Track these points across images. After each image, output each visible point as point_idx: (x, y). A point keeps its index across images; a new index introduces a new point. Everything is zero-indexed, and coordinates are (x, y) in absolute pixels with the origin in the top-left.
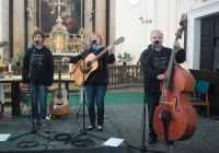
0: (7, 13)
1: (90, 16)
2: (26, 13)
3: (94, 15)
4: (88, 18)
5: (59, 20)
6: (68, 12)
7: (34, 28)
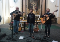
0: (22, 6)
2: (26, 6)
3: (42, 6)
4: (40, 7)
5: (34, 7)
6: (36, 5)
7: (27, 9)
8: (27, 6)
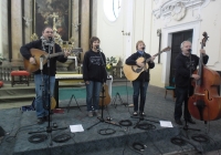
4: (75, 29)
6: (59, 24)
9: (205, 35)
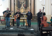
1: (30, 4)
5: (22, 5)
6: (24, 3)
7: (16, 7)
8: (15, 4)
9: (44, 8)
